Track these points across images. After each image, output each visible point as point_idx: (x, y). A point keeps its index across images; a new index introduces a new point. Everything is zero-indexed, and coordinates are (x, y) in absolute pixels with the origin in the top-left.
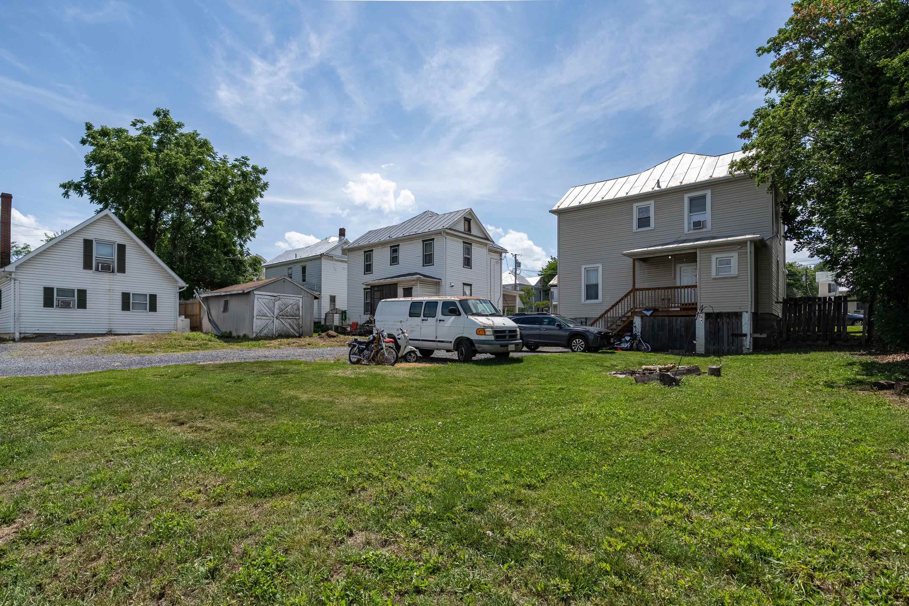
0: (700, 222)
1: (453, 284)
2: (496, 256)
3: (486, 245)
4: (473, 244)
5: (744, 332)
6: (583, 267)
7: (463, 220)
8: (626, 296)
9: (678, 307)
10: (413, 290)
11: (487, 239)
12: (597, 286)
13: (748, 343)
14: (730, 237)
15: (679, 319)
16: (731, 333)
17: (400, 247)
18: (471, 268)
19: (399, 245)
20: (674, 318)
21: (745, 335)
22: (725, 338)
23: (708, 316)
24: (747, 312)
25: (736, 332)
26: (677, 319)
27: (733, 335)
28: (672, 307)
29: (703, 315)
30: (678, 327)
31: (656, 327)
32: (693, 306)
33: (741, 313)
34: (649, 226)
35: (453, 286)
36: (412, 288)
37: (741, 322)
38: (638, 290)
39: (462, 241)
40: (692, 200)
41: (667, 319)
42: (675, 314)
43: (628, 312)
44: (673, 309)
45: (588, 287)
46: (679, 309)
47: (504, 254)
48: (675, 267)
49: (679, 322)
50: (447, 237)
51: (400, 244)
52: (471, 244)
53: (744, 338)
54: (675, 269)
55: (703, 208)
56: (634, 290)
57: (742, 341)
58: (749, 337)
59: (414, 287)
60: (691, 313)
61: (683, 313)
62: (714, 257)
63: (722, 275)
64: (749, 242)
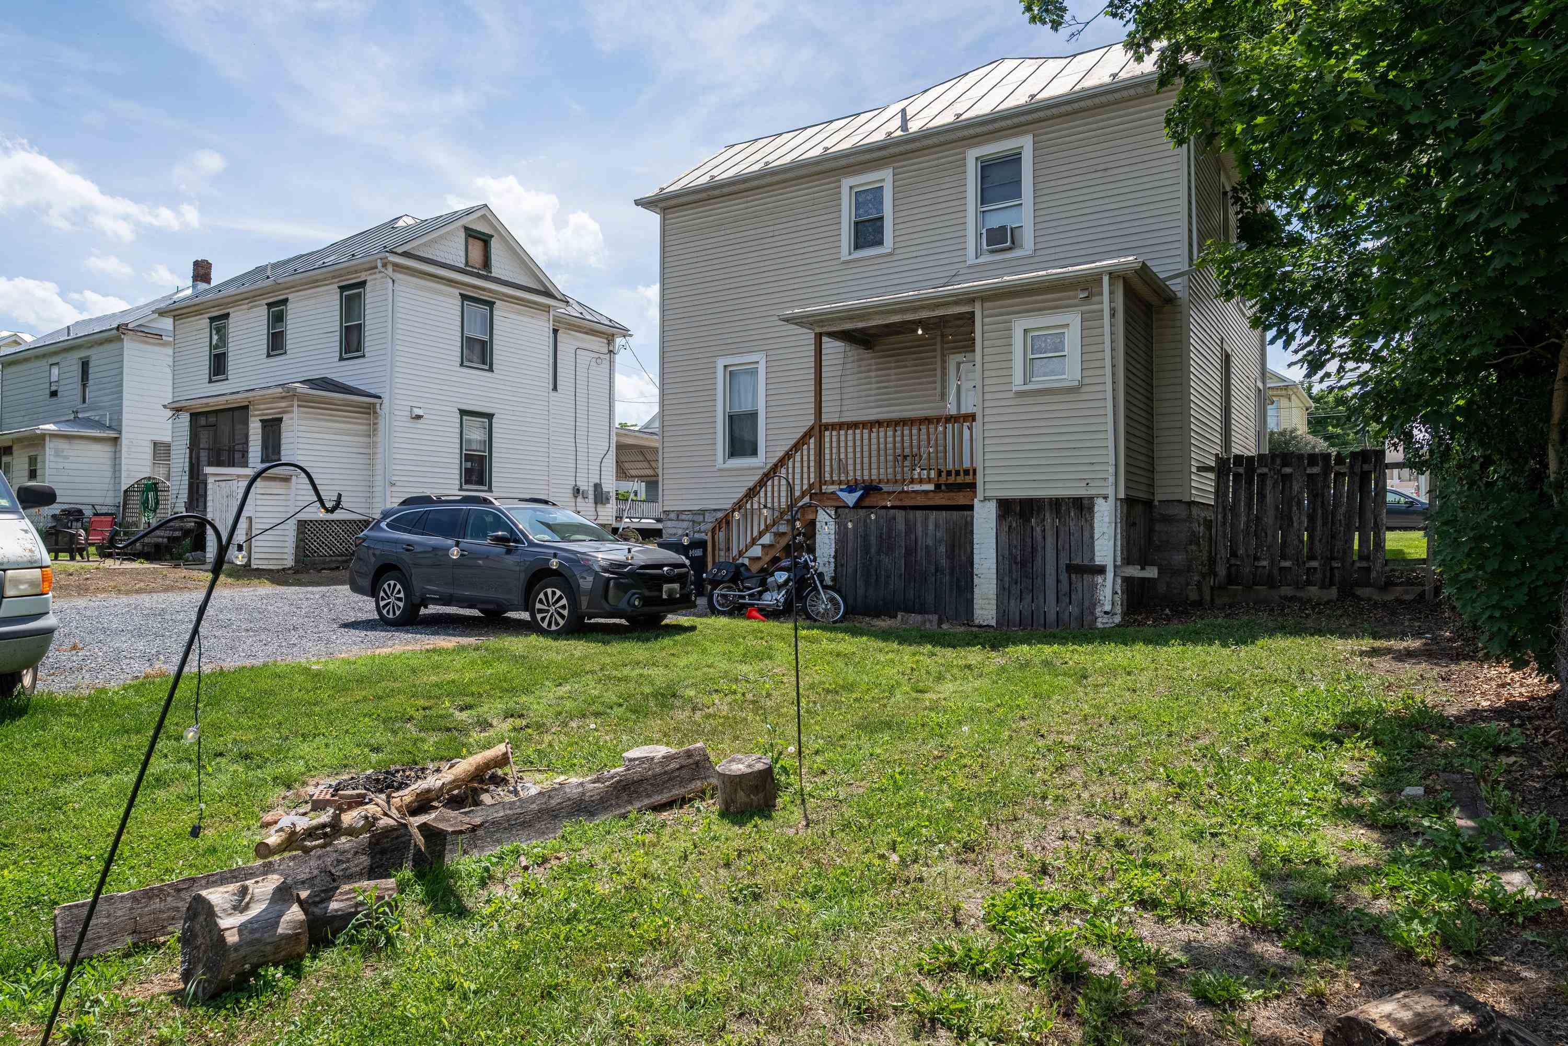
0: (1003, 228)
1: (418, 412)
2: (598, 344)
3: (547, 308)
4: (498, 303)
5: (1098, 561)
6: (721, 363)
7: (462, 235)
8: (797, 447)
9: (929, 480)
10: (283, 426)
11: (548, 294)
12: (754, 415)
13: (1108, 591)
15: (933, 515)
16: (1064, 561)
17: (290, 306)
18: (491, 369)
19: (286, 300)
20: (919, 514)
21: (1101, 570)
22: (1051, 581)
23: (1006, 507)
24: (1106, 498)
25: (1077, 561)
26: (926, 519)
27: (1071, 569)
28: (912, 481)
29: (992, 507)
30: (930, 542)
31: (873, 540)
32: (969, 479)
33: (1091, 499)
34: (880, 243)
35: (419, 417)
36: (280, 420)
37: (1092, 527)
38: (827, 427)
39: (456, 292)
40: (987, 168)
41: (900, 514)
42: (920, 501)
43: (803, 495)
44: (917, 487)
45: (733, 419)
46: (930, 487)
47: (619, 341)
48: (944, 362)
49: (931, 527)
50: (398, 276)
51: (290, 296)
52: (491, 304)
53: (1099, 579)
54: (944, 369)
55: (1013, 189)
56: (819, 429)
57: (1094, 586)
58: (1110, 575)
59: (285, 417)
60: (960, 499)
61: (940, 500)
62: (1019, 326)
63: (1040, 382)
64: (1106, 279)
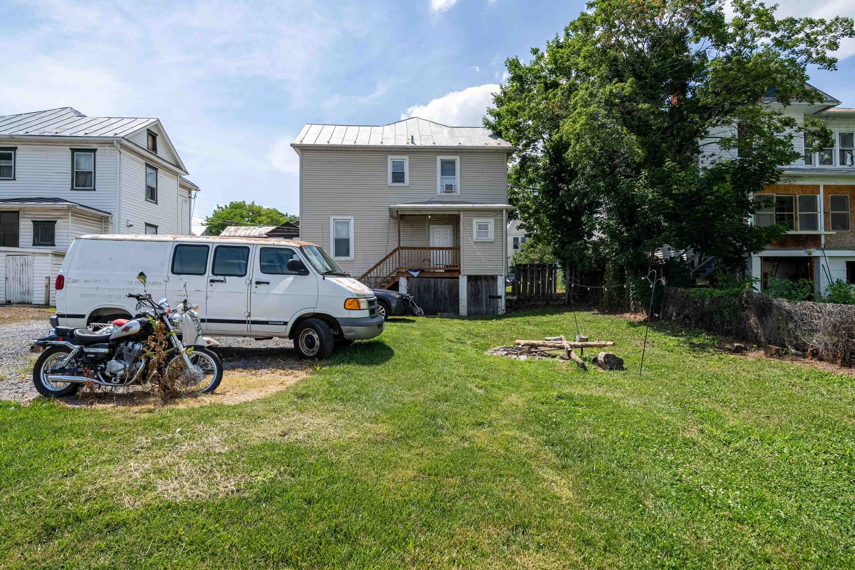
0: (451, 185)
1: (131, 223)
2: (185, 193)
3: (177, 174)
4: (159, 169)
5: (499, 294)
6: (332, 218)
7: (146, 132)
8: (391, 254)
9: (442, 269)
10: (57, 226)
11: (178, 166)
12: (347, 241)
13: (503, 305)
14: (486, 203)
15: (444, 280)
16: (488, 295)
17: (18, 152)
18: (156, 203)
19: (16, 148)
20: (439, 280)
21: (500, 297)
22: (484, 301)
23: (470, 278)
24: (501, 275)
25: (492, 295)
26: (441, 281)
27: (491, 297)
28: (437, 269)
29: (465, 278)
30: (443, 289)
31: (422, 289)
32: (456, 269)
33: (497, 276)
34: (403, 181)
35: (131, 226)
36: (55, 222)
37: (497, 284)
38: (403, 248)
39: (144, 162)
40: (444, 163)
41: (432, 280)
42: (440, 275)
43: (394, 271)
44: (438, 271)
45: (338, 242)
46: (443, 271)
48: (429, 227)
49: (443, 284)
50: (122, 151)
51: (19, 147)
52: (156, 169)
53: (499, 300)
54: (429, 229)
55: (452, 172)
56: (400, 248)
57: (497, 303)
58: (503, 299)
59: (59, 221)
60: (455, 275)
61: (447, 275)
62: (475, 221)
63: (481, 239)
64: (504, 211)
